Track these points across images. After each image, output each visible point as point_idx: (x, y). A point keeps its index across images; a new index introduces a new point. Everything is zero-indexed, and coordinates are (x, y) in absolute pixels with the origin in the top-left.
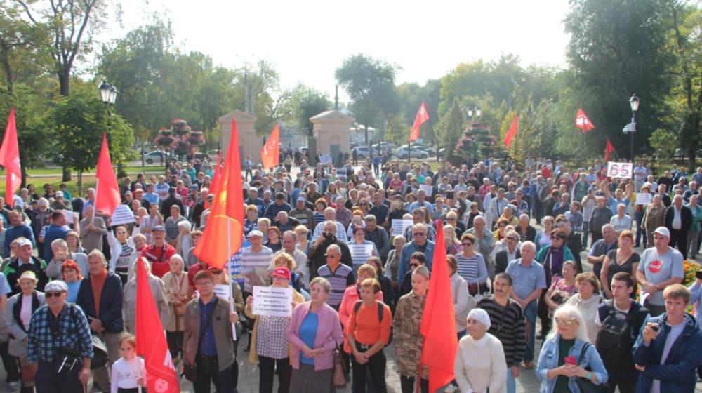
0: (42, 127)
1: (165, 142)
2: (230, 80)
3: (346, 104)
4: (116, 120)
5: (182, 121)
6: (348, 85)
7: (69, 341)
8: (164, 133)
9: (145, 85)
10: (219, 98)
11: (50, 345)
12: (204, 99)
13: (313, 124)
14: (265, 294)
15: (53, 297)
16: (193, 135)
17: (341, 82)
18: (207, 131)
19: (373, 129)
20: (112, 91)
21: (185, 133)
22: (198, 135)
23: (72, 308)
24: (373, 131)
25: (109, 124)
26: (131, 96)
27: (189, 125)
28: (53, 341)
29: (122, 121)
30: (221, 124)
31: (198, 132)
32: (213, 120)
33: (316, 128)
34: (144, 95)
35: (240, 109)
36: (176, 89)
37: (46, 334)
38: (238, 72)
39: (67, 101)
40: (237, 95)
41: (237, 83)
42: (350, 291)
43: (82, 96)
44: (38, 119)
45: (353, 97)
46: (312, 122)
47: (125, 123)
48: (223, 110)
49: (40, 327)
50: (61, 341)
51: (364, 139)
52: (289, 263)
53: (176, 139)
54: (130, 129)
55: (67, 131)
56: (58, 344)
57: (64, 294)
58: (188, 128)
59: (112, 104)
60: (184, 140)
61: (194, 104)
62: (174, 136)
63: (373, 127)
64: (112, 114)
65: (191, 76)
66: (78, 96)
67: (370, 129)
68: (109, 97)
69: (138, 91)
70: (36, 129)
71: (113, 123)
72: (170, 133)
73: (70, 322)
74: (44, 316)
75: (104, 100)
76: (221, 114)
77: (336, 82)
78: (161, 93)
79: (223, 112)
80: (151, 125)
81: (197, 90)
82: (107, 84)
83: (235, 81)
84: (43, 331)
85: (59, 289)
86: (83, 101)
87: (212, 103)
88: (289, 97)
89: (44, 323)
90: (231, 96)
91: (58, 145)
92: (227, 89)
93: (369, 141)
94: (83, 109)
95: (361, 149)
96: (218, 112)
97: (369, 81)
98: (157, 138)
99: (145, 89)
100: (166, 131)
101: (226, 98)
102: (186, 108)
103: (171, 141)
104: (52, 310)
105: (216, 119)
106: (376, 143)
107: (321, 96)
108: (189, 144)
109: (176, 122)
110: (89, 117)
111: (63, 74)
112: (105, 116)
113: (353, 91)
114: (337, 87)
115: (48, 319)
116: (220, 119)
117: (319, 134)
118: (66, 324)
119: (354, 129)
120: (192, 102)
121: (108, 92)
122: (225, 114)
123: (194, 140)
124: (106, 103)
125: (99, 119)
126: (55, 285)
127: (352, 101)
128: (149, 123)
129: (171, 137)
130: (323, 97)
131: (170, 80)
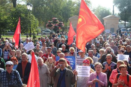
0: (7, 20)
1: (50, 26)
2: (73, 5)
3: (117, 14)
4: (32, 16)
5: (56, 18)
6: (118, 5)
7: (14, 82)
8: (49, 23)
9: (43, 6)
10: (69, 11)
11: (7, 84)
12: (64, 12)
13: (104, 20)
14: (80, 68)
15: (8, 67)
16: (60, 23)
17: (115, 4)
18: (65, 23)
19: (128, 23)
20: (31, 6)
21: (57, 23)
22: (62, 24)
23: (15, 71)
24: (128, 24)
25: (30, 18)
26: (38, 10)
27: (58, 20)
28: (8, 83)
29: (35, 18)
30: (70, 20)
31: (61, 22)
32: (67, 19)
33: (105, 22)
34: (42, 9)
35: (77, 15)
36: (54, 7)
37: (6, 80)
38: (76, 2)
39: (15, 9)
40: (76, 10)
41: (76, 6)
42: (114, 71)
43: (21, 8)
44: (6, 17)
45: (120, 10)
46: (104, 19)
47: (36, 18)
48: (71, 15)
49: (4, 78)
50: (11, 82)
51: (124, 26)
52: (91, 61)
53: (54, 25)
54: (38, 21)
55: (15, 20)
56: (10, 84)
57: (12, 66)
58: (58, 21)
59: (31, 11)
60: (56, 25)
61: (60, 13)
62: (53, 24)
63: (128, 22)
64: (31, 14)
65: (59, 3)
66: (19, 7)
67: (126, 22)
68: (30, 8)
69: (40, 8)
70: (5, 21)
71: (31, 17)
72: (51, 23)
73: (14, 76)
74: (5, 74)
75: (28, 9)
76: (70, 17)
77: (114, 4)
78: (48, 9)
79: (71, 16)
80: (45, 20)
81: (61, 8)
82: (29, 3)
83: (75, 5)
84: (5, 79)
85: (10, 64)
86: (21, 9)
87: (67, 13)
88: (95, 11)
89: (5, 76)
90: (74, 10)
91: (12, 25)
92: (72, 8)
93: (126, 27)
94: (21, 12)
95: (123, 30)
96: (69, 16)
97: (127, 3)
98: (47, 25)
99: (43, 7)
100: (50, 22)
101: (72, 11)
102: (57, 15)
103: (52, 25)
104: (8, 72)
105: (68, 19)
106: (129, 28)
107: (107, 10)
108: (58, 27)
109: (54, 19)
110: (23, 15)
111: (14, 2)
112: (28, 15)
113: (120, 8)
114: (114, 6)
115: (6, 75)
116: (69, 18)
117: (106, 24)
118: (13, 77)
119: (120, 23)
120: (59, 12)
121: (30, 6)
122: (71, 17)
123: (60, 25)
124: (29, 10)
125: (26, 16)
126: (9, 63)
127: (120, 12)
128: (44, 20)
129: (52, 24)
130: (108, 10)
131: (52, 4)
